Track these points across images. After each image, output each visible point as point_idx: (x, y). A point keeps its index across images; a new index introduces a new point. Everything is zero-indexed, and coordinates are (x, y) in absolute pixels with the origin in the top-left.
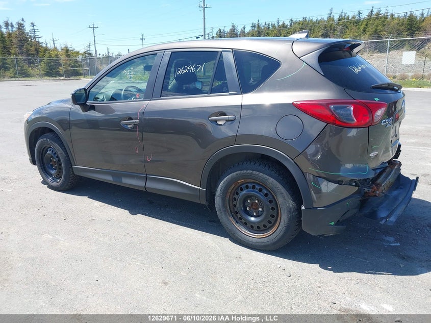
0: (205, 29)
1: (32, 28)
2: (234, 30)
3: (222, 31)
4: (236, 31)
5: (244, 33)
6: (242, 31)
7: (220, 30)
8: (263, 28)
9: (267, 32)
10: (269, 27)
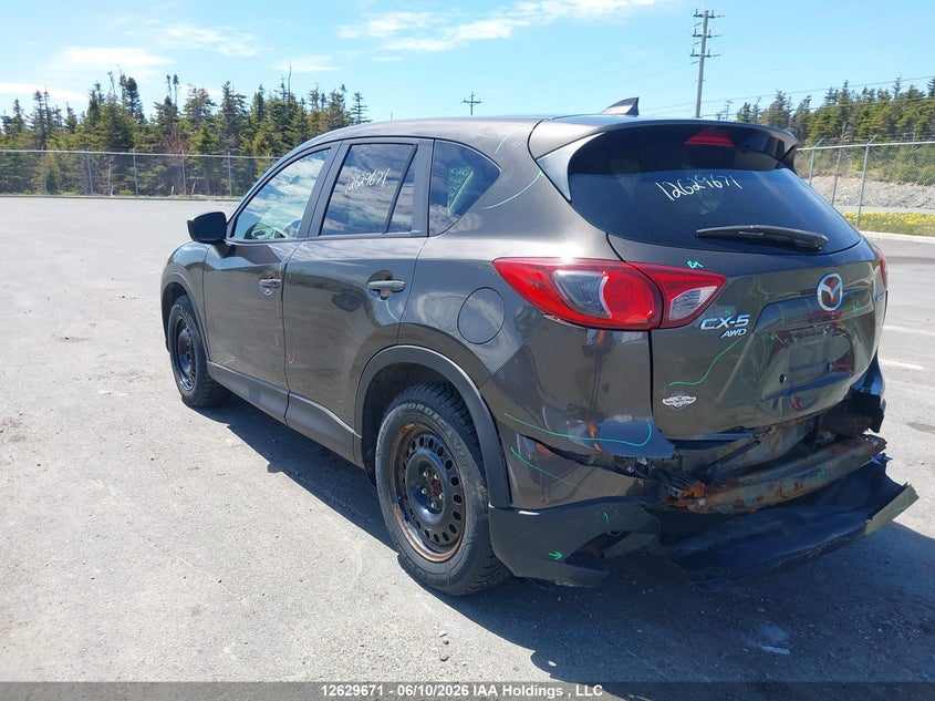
0: (699, 103)
1: (356, 103)
2: (781, 105)
3: (751, 109)
4: (785, 108)
5: (808, 111)
6: (801, 107)
7: (747, 107)
8: (855, 100)
9: (865, 109)
10: (871, 100)
